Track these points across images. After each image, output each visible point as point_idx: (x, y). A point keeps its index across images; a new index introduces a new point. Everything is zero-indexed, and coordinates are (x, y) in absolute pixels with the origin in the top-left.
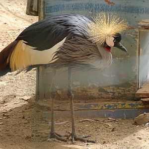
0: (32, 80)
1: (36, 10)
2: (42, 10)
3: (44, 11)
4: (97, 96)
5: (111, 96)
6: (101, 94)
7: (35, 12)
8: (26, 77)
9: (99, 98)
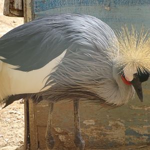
0: (18, 119)
1: (20, 8)
2: (28, 7)
3: (32, 8)
4: (122, 141)
5: (145, 141)
6: (130, 138)
7: (18, 10)
8: (9, 116)
9: (126, 145)
